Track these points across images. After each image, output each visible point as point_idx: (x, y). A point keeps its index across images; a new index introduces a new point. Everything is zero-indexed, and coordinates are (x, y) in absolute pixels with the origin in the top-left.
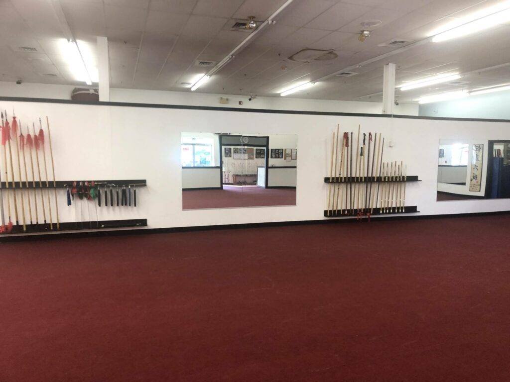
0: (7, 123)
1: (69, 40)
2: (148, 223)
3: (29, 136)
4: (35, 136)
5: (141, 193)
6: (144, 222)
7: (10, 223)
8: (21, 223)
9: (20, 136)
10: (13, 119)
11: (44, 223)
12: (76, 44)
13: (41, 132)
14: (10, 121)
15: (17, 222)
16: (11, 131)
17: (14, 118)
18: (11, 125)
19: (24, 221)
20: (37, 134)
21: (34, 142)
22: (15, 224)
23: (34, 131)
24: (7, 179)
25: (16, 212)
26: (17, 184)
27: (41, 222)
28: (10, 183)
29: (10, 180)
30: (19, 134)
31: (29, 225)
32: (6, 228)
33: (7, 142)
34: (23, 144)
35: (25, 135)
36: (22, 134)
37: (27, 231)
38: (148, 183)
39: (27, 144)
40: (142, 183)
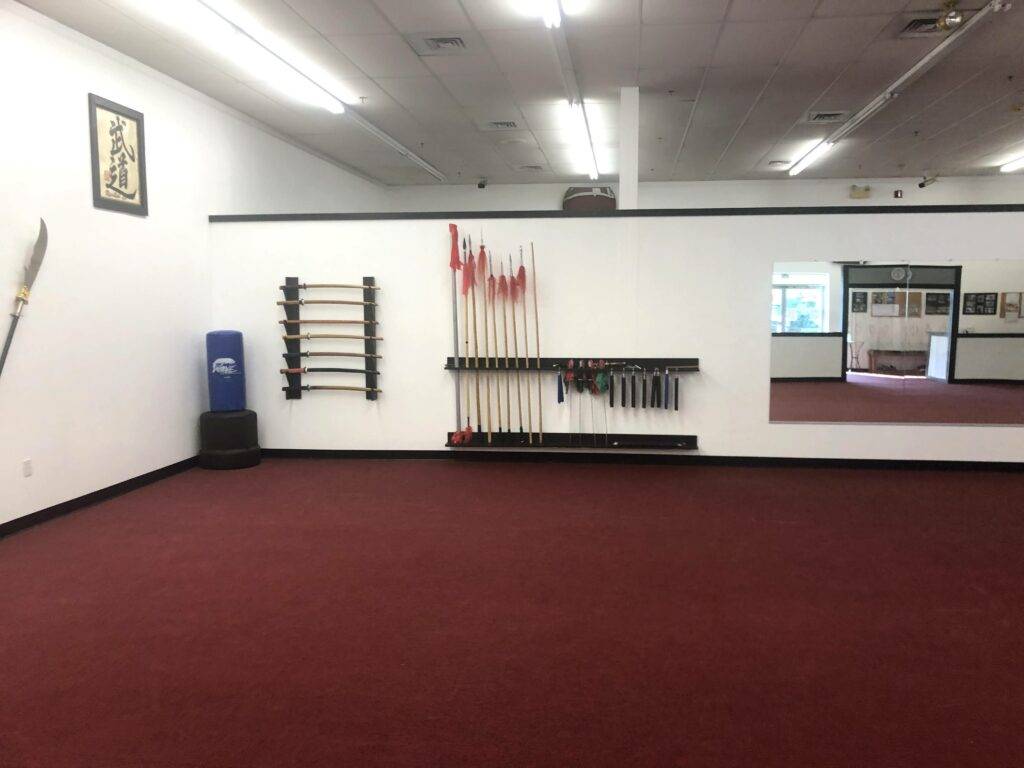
0: (471, 257)
1: (571, 102)
2: (700, 443)
3: (503, 278)
4: (512, 278)
5: (689, 385)
6: (691, 442)
7: (469, 428)
8: (485, 429)
9: (489, 280)
10: (480, 250)
11: (519, 431)
12: (583, 107)
13: (522, 270)
14: (476, 253)
15: (479, 427)
16: (476, 271)
17: (482, 247)
18: (476, 260)
19: (490, 427)
20: (515, 274)
21: (509, 289)
22: (475, 430)
23: (511, 271)
24: (467, 354)
25: (479, 411)
26: (482, 360)
27: (515, 429)
28: (472, 360)
29: (471, 355)
30: (488, 276)
31: (496, 433)
32: (463, 435)
33: (470, 290)
34: (494, 294)
35: (497, 276)
36: (492, 276)
37: (493, 445)
38: (702, 365)
39: (499, 292)
40: (690, 365)
